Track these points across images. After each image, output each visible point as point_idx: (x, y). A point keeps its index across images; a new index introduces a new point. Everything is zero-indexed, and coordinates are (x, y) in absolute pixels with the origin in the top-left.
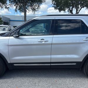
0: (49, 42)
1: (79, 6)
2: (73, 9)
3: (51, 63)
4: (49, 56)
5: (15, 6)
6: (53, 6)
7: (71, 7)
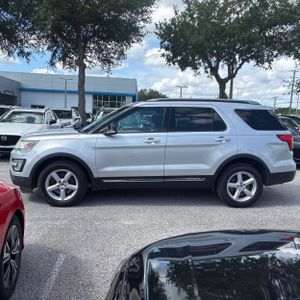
0: (162, 143)
1: (237, 57)
2: (221, 63)
3: (164, 177)
4: (161, 167)
5: (48, 48)
6: (163, 55)
7: (215, 59)
